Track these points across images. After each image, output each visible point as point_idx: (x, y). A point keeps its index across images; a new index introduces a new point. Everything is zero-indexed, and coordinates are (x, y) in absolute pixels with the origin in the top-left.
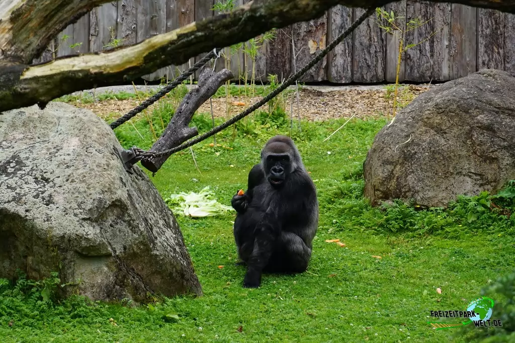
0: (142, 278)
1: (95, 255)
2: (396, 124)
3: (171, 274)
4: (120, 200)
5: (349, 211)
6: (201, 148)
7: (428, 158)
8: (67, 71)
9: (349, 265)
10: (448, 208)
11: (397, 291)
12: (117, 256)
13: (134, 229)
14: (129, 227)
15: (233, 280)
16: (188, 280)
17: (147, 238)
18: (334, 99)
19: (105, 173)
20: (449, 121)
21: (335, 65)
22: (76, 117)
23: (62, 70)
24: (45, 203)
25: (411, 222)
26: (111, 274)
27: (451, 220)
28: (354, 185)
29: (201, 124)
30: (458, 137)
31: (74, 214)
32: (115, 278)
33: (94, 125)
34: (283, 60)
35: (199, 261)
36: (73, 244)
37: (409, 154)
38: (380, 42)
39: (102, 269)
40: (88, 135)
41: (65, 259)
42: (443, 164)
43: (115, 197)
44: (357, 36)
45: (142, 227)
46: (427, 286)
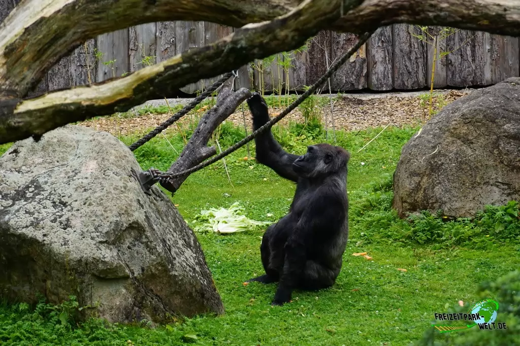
0: (161, 299)
1: (113, 277)
2: (423, 135)
3: (190, 294)
4: (137, 223)
5: (378, 223)
6: (235, 162)
7: (455, 169)
8: (59, 105)
9: (373, 278)
10: (476, 218)
11: (418, 304)
12: (135, 278)
13: (151, 250)
14: (147, 249)
15: (257, 297)
16: (208, 300)
17: (165, 259)
18: (373, 107)
19: (122, 195)
20: (476, 131)
21: (376, 73)
22: (94, 140)
23: (55, 103)
24: (62, 227)
25: (438, 233)
26: (129, 296)
27: (478, 230)
28: (384, 196)
29: (236, 138)
30: (485, 146)
31: (92, 237)
32: (133, 299)
33: (112, 147)
34: (323, 69)
35: (224, 278)
36: (90, 267)
37: (436, 165)
38: (421, 48)
39: (120, 290)
40: (106, 158)
41: (83, 282)
42: (470, 175)
43: (132, 219)
44: (397, 43)
45: (160, 249)
46: (449, 299)
